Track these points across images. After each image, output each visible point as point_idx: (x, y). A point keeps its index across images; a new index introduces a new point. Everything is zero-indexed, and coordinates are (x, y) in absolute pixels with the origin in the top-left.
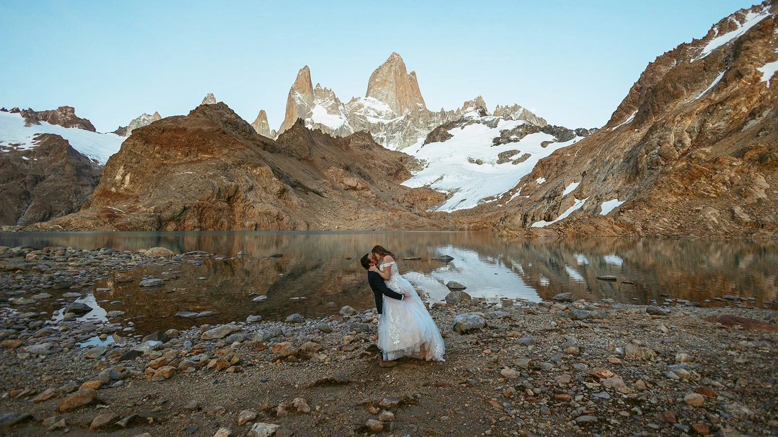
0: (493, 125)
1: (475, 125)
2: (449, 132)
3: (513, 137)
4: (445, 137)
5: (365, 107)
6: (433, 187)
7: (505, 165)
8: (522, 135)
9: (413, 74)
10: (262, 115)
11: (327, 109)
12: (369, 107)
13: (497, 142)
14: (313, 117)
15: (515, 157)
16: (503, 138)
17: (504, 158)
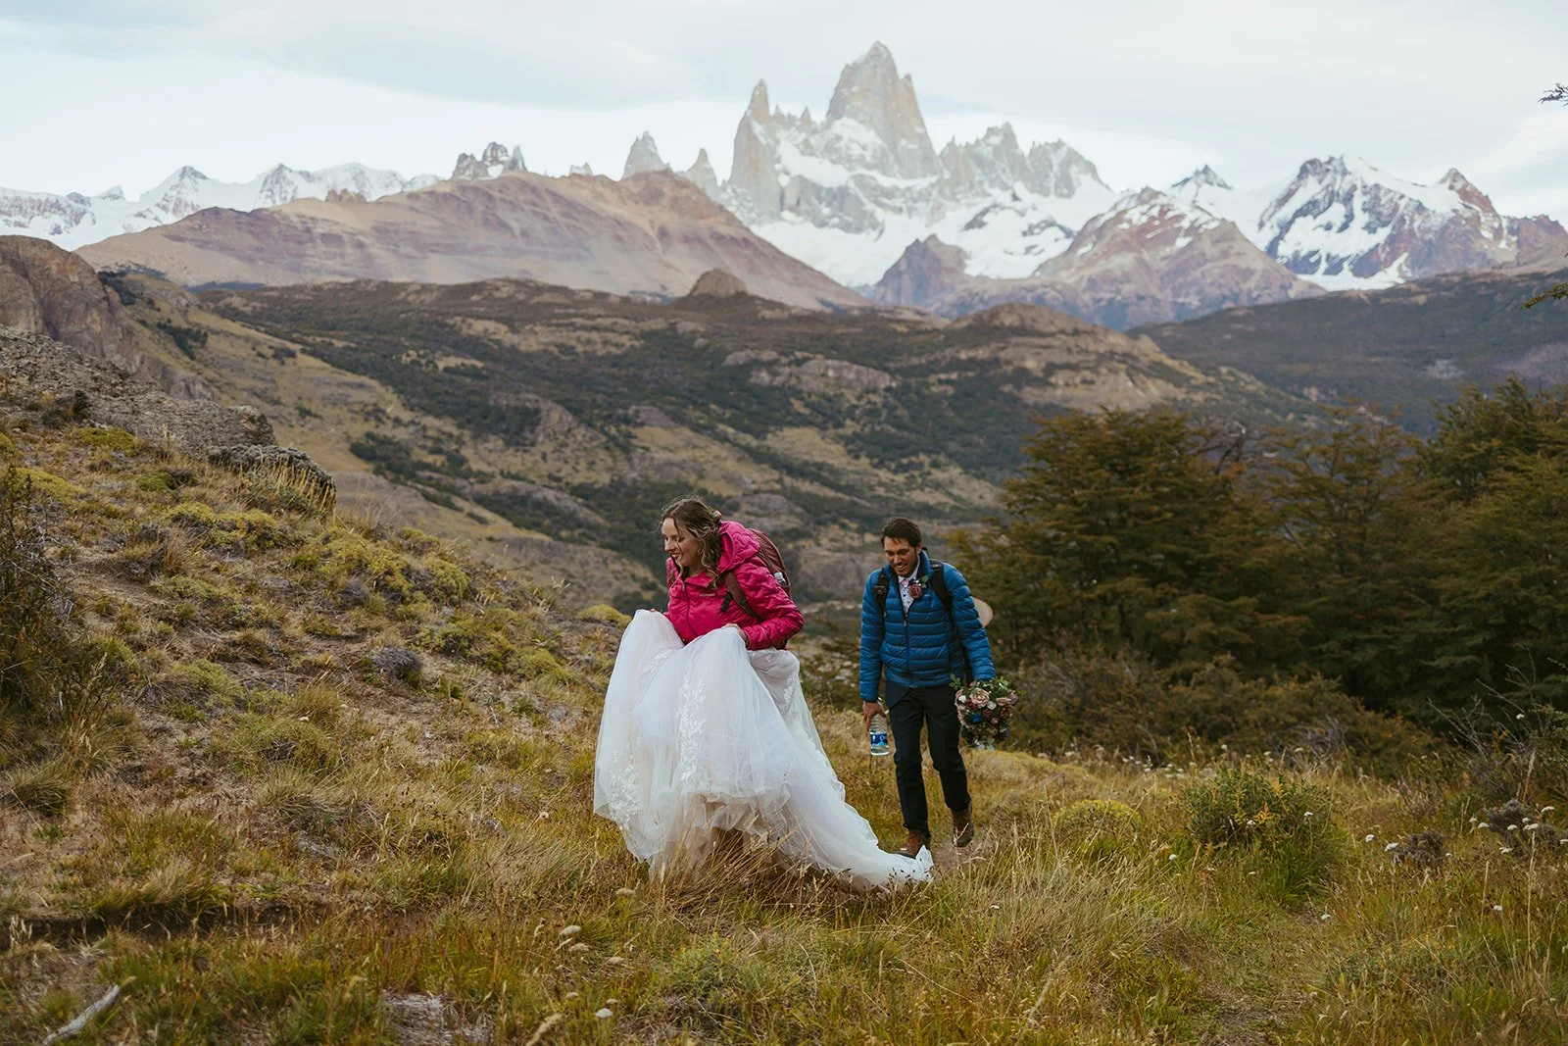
0: (1022, 214)
1: (1007, 211)
2: (985, 219)
3: (1037, 231)
4: (982, 225)
5: (845, 138)
6: (986, 273)
7: (1030, 257)
8: (1043, 229)
9: (908, 77)
10: (703, 154)
11: (797, 146)
12: (851, 140)
13: (1024, 234)
14: (783, 160)
15: (1035, 251)
16: (1029, 232)
17: (1028, 250)
